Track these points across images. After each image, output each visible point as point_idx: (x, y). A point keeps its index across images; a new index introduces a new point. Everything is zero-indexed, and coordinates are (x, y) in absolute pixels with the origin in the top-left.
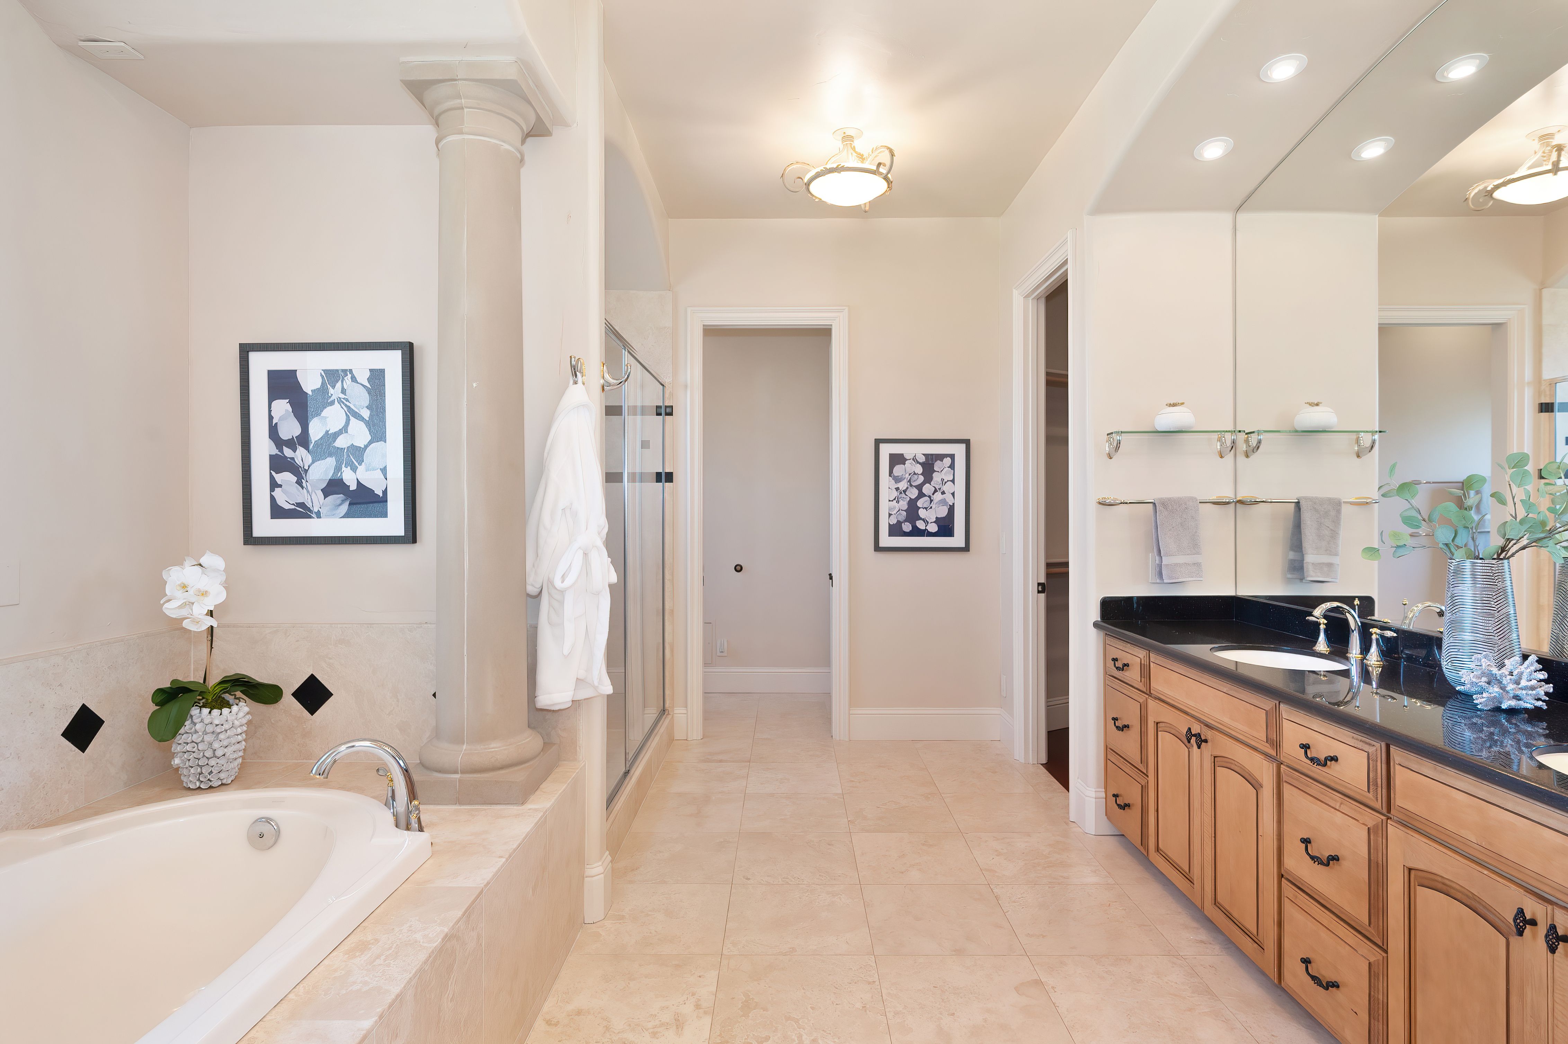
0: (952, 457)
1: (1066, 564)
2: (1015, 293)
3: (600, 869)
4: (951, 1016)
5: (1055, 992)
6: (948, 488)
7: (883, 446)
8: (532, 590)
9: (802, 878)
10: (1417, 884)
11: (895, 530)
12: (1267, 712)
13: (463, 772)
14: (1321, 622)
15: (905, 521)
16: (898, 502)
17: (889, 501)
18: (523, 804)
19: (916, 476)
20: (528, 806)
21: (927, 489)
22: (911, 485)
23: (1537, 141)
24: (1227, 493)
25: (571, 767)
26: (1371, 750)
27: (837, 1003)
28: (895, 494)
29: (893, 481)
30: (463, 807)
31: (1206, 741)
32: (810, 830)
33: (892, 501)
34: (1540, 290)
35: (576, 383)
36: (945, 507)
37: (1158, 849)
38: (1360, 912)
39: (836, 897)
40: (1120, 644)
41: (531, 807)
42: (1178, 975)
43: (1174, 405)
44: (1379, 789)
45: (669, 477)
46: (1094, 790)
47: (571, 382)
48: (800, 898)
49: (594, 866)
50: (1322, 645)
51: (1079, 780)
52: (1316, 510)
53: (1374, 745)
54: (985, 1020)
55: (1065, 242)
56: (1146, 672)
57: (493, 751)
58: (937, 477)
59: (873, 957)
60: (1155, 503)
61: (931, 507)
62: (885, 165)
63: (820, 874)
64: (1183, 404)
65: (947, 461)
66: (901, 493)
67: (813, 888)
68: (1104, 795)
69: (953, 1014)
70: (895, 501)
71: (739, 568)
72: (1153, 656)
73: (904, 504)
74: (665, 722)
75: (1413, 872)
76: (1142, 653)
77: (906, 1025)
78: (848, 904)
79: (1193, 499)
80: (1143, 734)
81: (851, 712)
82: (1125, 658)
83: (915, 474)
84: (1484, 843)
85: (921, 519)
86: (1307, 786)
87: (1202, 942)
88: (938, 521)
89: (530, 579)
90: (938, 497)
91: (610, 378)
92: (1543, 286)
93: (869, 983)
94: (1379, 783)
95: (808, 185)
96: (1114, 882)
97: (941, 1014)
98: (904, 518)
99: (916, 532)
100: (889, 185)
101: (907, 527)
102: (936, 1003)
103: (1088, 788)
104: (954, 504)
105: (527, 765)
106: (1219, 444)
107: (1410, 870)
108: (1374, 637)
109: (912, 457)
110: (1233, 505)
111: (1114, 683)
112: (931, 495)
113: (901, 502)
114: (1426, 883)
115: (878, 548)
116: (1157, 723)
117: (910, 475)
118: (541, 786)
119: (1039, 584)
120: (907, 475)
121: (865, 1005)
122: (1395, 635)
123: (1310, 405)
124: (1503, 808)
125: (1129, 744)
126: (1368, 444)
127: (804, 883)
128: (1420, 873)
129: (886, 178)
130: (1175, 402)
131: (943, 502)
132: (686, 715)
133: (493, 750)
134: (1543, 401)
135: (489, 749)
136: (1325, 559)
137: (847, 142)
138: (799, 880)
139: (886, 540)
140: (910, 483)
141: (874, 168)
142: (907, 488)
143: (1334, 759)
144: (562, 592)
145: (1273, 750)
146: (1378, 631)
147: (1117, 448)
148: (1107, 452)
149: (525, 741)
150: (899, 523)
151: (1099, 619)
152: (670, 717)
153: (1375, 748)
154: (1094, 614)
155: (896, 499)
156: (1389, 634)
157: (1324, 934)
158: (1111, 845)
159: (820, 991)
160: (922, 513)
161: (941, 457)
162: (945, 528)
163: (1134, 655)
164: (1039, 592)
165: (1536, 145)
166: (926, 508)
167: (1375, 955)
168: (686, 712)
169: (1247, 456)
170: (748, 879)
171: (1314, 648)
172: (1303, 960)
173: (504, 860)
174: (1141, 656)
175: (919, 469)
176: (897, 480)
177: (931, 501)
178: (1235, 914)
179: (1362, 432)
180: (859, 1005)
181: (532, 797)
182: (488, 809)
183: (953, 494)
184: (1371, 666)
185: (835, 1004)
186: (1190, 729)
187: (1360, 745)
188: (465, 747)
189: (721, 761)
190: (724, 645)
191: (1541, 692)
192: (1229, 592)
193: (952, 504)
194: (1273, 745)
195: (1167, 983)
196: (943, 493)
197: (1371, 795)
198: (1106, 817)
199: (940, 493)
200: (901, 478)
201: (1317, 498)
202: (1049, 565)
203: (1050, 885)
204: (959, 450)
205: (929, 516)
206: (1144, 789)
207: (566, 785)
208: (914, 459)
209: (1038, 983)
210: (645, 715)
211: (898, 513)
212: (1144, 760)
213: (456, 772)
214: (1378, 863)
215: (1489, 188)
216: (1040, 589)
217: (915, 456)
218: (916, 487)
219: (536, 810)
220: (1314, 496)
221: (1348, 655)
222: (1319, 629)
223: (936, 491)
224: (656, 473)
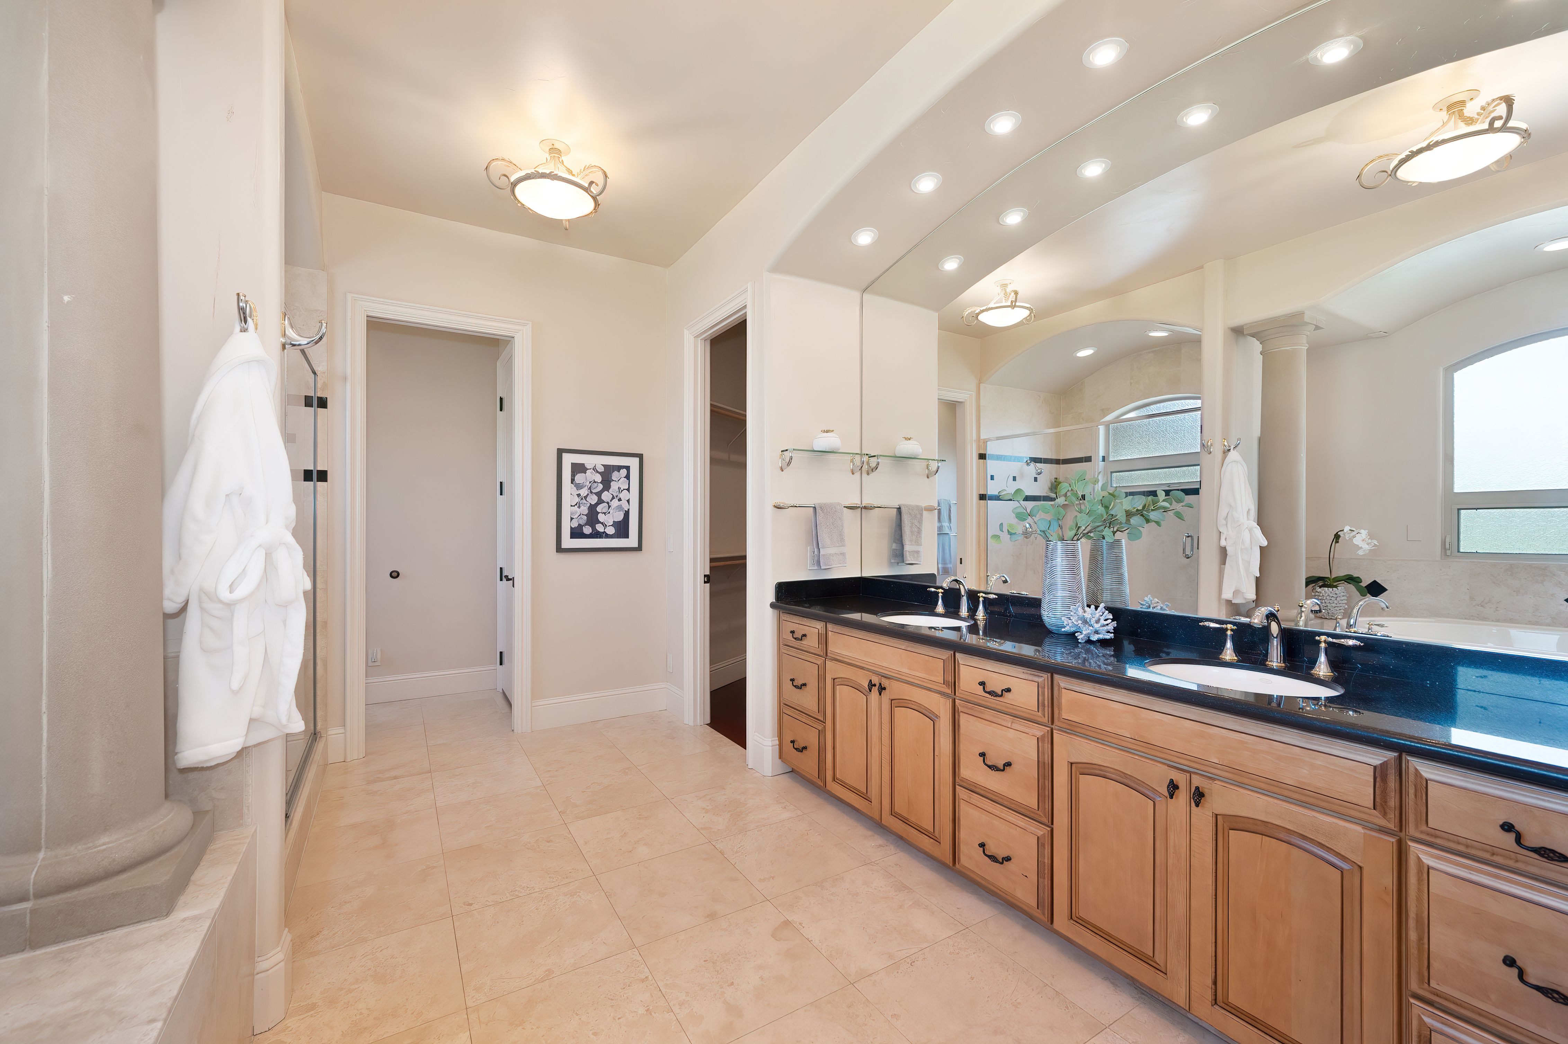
0: (628, 468)
1: (744, 557)
2: (686, 333)
3: (280, 956)
4: (732, 987)
5: (803, 927)
6: (624, 495)
7: (565, 456)
8: (170, 606)
9: (532, 886)
10: (1078, 773)
11: (576, 533)
12: (944, 660)
13: (39, 895)
14: (940, 592)
15: (586, 524)
16: (579, 507)
17: (571, 506)
18: (168, 914)
19: (596, 484)
20: (181, 914)
21: (606, 496)
22: (591, 492)
23: (999, 287)
24: (855, 501)
25: (236, 837)
26: (1040, 680)
27: (619, 1017)
28: (577, 500)
29: (575, 488)
30: (39, 952)
31: (885, 689)
32: (522, 831)
33: (574, 506)
34: (979, 384)
35: (243, 330)
36: (622, 512)
37: (834, 779)
38: (1031, 800)
39: (575, 896)
40: (796, 619)
41: (186, 916)
42: (879, 879)
43: (827, 432)
44: (1046, 708)
45: (323, 476)
46: (770, 740)
47: (238, 328)
48: (537, 909)
49: (269, 955)
50: (940, 608)
51: (756, 734)
52: (910, 514)
53: (1042, 677)
54: (762, 978)
55: (746, 290)
56: (824, 640)
57: (104, 850)
58: (614, 486)
59: (635, 950)
60: (815, 507)
61: (609, 512)
62: (597, 185)
63: (549, 875)
64: (832, 431)
65: (624, 472)
66: (582, 499)
67: (547, 894)
68: (777, 742)
69: (732, 984)
70: (576, 507)
71: (395, 574)
72: (830, 626)
73: (584, 510)
74: (320, 746)
75: (1074, 766)
76: (819, 625)
77: (695, 1014)
78: (590, 901)
79: (839, 504)
80: (821, 689)
81: (534, 704)
82: (800, 630)
83: (595, 482)
84: (1136, 737)
85: (600, 522)
86: (981, 712)
87: (881, 846)
88: (616, 524)
89: (169, 590)
90: (615, 503)
91: (295, 335)
92: (980, 382)
93: (643, 981)
94: (1046, 704)
95: (514, 185)
96: (802, 813)
97: (722, 988)
98: (585, 522)
99: (596, 535)
100: (595, 207)
101: (587, 530)
102: (713, 978)
103: (765, 739)
104: (629, 509)
105: (168, 854)
106: (851, 464)
107: (1072, 764)
108: (981, 599)
109: (592, 467)
110: (860, 509)
111: (789, 651)
112: (609, 502)
113: (582, 507)
114: (1086, 771)
115: (559, 549)
116: (834, 679)
117: (590, 482)
118: (192, 878)
119: (705, 576)
120: (588, 483)
121: (648, 1008)
122: (997, 597)
123: (906, 439)
124: (1152, 710)
125: (808, 700)
126: (935, 469)
127: (535, 891)
128: (1080, 765)
129: (594, 198)
130: (828, 429)
131: (620, 508)
132: (343, 735)
133: (104, 847)
134: (981, 453)
135: (95, 848)
136: (915, 548)
137: (555, 155)
138: (528, 889)
139: (568, 542)
140: (591, 490)
141: (586, 185)
142: (588, 494)
143: (1008, 690)
144: (230, 606)
145: (949, 689)
146: (984, 595)
147: (789, 463)
148: (780, 466)
149: (165, 820)
150: (580, 526)
151: (774, 601)
152: (323, 740)
153: (1043, 678)
154: (771, 597)
155: (578, 504)
156: (992, 596)
157: (997, 822)
158: (786, 781)
159: (595, 1010)
160: (601, 517)
161: (619, 468)
162: (622, 529)
163: (813, 628)
164: (705, 582)
165: (999, 290)
166: (605, 513)
167: (1042, 831)
168: (343, 731)
169: (868, 474)
170: (471, 905)
171: (935, 610)
172: (980, 845)
173: (159, 1025)
174: (819, 627)
175: (599, 478)
176: (579, 487)
177: (609, 507)
178: (913, 819)
179: (930, 460)
180: (642, 1011)
181: (182, 900)
182: (96, 941)
183: (628, 501)
184: (979, 620)
185: (617, 1019)
186: (871, 680)
187: (1030, 678)
188: (41, 855)
189: (395, 778)
190: (376, 654)
191: (1111, 627)
192: (857, 574)
193: (627, 510)
194: (949, 685)
195: (875, 889)
196: (620, 500)
197: (1040, 714)
198: (780, 760)
199: (617, 500)
200: (582, 486)
201: (910, 505)
202: (712, 560)
203: (758, 829)
204: (634, 463)
205: (608, 519)
206: (821, 733)
207: (237, 865)
208: (594, 469)
209: (787, 923)
210: (288, 743)
211: (580, 517)
212: (822, 709)
213: (23, 899)
214: (1044, 763)
215: (977, 312)
216: (706, 580)
217: (595, 466)
218: (596, 494)
219: (196, 918)
220: (908, 504)
221: (960, 613)
222: (938, 596)
223: (613, 498)
224: (304, 470)
